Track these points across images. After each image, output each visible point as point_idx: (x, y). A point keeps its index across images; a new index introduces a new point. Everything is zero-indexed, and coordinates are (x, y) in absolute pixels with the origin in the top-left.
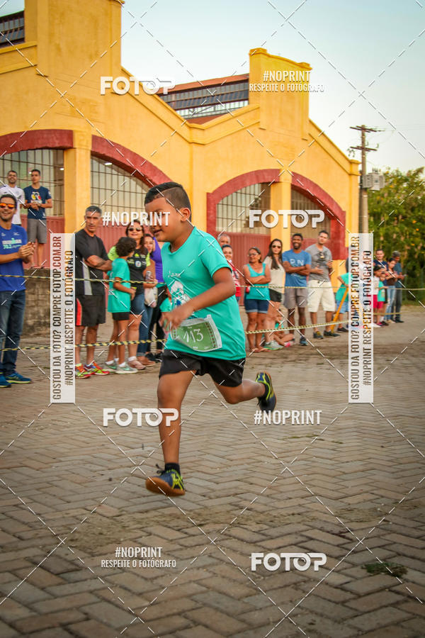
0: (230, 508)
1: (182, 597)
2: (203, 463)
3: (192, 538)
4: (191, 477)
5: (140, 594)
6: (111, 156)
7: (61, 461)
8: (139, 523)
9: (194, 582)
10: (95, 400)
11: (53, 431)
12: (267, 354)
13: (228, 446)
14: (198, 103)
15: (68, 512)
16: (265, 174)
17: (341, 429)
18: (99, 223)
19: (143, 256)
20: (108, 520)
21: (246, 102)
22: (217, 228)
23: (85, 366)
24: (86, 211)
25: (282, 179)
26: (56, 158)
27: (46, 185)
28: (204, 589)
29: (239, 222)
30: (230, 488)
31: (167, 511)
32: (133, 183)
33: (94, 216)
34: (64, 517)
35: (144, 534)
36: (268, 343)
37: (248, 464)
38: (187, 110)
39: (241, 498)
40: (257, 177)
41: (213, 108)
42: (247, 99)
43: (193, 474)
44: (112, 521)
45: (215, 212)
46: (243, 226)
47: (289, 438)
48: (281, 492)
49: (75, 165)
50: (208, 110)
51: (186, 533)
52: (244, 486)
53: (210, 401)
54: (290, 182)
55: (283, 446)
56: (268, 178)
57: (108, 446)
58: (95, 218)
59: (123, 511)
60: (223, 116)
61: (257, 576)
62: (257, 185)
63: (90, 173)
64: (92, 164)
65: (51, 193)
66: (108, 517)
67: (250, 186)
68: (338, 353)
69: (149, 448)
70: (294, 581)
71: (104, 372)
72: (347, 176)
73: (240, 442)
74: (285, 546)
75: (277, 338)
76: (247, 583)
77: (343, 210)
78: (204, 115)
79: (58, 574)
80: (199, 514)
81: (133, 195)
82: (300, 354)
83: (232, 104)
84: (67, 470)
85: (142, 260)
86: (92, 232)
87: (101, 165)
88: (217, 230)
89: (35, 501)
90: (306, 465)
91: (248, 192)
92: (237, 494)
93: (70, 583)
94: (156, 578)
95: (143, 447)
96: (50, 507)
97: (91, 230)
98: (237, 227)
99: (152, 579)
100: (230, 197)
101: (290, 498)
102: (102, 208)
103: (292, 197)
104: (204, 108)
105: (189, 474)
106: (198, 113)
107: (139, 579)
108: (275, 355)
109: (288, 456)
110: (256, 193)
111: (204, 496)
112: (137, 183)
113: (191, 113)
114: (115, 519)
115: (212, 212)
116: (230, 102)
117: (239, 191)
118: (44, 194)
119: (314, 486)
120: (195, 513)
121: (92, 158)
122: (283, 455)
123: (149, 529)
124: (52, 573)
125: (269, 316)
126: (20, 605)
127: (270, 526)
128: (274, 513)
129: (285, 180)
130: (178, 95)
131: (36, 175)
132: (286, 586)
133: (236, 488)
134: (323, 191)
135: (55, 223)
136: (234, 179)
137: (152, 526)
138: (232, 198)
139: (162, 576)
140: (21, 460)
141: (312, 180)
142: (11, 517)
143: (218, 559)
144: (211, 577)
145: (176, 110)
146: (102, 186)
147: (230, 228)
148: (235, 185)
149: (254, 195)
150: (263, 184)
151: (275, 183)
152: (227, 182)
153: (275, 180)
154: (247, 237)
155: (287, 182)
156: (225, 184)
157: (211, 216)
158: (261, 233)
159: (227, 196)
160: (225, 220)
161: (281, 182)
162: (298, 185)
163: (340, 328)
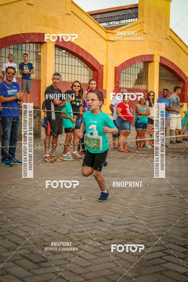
0: (126, 231)
1: (101, 277)
2: (112, 207)
3: (106, 246)
4: (106, 214)
5: (79, 275)
6: (65, 47)
7: (38, 205)
8: (79, 237)
9: (108, 269)
10: (56, 174)
11: (35, 190)
12: (145, 151)
13: (125, 199)
14: (111, 19)
15: (42, 231)
16: (146, 57)
17: (184, 191)
18: (59, 82)
19: (80, 100)
20: (63, 236)
21: (136, 19)
23: (51, 156)
24: (53, 76)
26: (37, 48)
27: (31, 62)
28: (112, 273)
29: (132, 82)
30: (126, 221)
31: (93, 232)
32: (77, 61)
33: (57, 78)
34: (40, 234)
35: (82, 243)
36: (146, 146)
37: (136, 208)
38: (105, 23)
39: (132, 226)
41: (119, 22)
42: (137, 17)
43: (106, 213)
44: (65, 236)
45: (119, 77)
46: (134, 84)
47: (157, 195)
48: (153, 223)
49: (47, 52)
50: (116, 23)
51: (103, 244)
52: (133, 220)
53: (116, 176)
54: (159, 61)
55: (154, 199)
56: (148, 60)
57: (62, 198)
58: (57, 79)
59: (70, 231)
60: (124, 26)
61: (140, 267)
62: (141, 63)
63: (54, 56)
64: (55, 51)
65: (34, 66)
66: (63, 235)
69: (84, 199)
70: (160, 270)
71: (60, 159)
73: (131, 197)
74: (155, 252)
75: (151, 143)
76: (135, 271)
77: (187, 76)
78: (114, 26)
79: (37, 263)
80: (110, 234)
81: (76, 68)
83: (129, 20)
84: (41, 210)
85: (79, 102)
86: (56, 86)
87: (60, 52)
88: (120, 86)
89: (25, 225)
90: (166, 209)
91: (136, 67)
92: (130, 224)
93: (43, 268)
94: (87, 266)
95: (81, 198)
96: (33, 228)
97: (55, 85)
98: (130, 85)
99: (85, 267)
100: (127, 69)
101: (158, 227)
102: (61, 74)
103: (160, 69)
104: (114, 22)
105: (105, 213)
106: (111, 25)
107: (78, 267)
108: (150, 152)
109: (157, 205)
110: (141, 67)
111: (113, 224)
112: (78, 62)
113: (107, 25)
114: (66, 236)
115: (117, 77)
116: (128, 19)
117: (132, 66)
118: (30, 67)
119: (170, 221)
120: (108, 233)
121: (55, 48)
122: (154, 204)
123: (84, 241)
124: (33, 263)
125: (147, 132)
126: (17, 279)
127: (147, 241)
128: (149, 234)
129: (156, 60)
130: (101, 15)
131: (26, 57)
132: (155, 273)
133: (129, 221)
134: (177, 66)
135: (36, 82)
136: (129, 59)
137: (85, 239)
138: (129, 70)
139: (91, 266)
140: (18, 204)
141: (170, 60)
142: (13, 233)
143: (120, 257)
144: (117, 267)
145: (99, 23)
146: (61, 63)
147: (127, 85)
148: (130, 63)
149: (140, 68)
150: (144, 62)
151: (151, 62)
152: (126, 61)
153: (151, 60)
154: (136, 90)
155: (157, 61)
156: (124, 62)
157: (117, 79)
158: (143, 88)
159: (126, 69)
160: (124, 81)
161: (154, 61)
162: (163, 63)
163: (184, 138)
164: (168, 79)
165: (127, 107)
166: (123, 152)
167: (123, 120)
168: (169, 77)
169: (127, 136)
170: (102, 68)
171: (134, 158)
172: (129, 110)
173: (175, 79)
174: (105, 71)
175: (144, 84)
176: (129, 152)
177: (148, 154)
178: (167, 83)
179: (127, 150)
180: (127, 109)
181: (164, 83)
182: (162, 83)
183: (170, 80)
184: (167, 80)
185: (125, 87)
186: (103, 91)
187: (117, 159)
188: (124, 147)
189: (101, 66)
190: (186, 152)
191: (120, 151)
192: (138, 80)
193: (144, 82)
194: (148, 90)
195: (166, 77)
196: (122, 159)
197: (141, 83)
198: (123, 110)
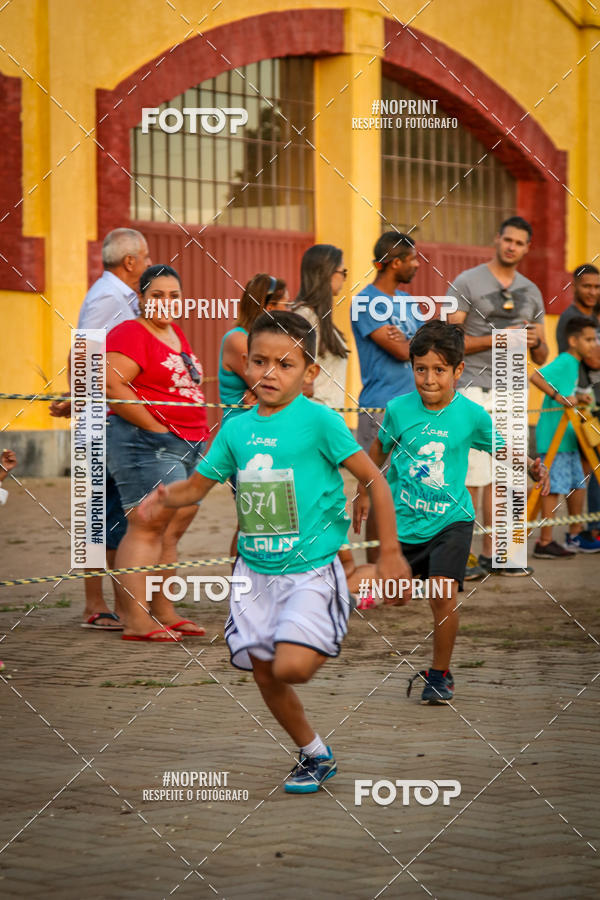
16: (294, 25)
22: (132, 208)
25: (352, 42)
40: (268, 37)
45: (126, 154)
46: (223, 203)
53: (91, 799)
54: (380, 53)
56: (307, 43)
62: (266, 65)
67: (244, 67)
68: (534, 628)
72: (569, 31)
77: (560, 146)
82: (406, 633)
88: (132, 216)
91: (236, 88)
98: (200, 207)
100: (176, 104)
110: (266, 92)
115: (113, 155)
117: (207, 85)
129: (361, 46)
134: (493, 85)
136: (190, 42)
141: (452, 45)
147: (176, 208)
148: (192, 62)
149: (259, 97)
150: (287, 59)
151: (326, 56)
153: (326, 47)
154: (235, 241)
155: (368, 51)
156: (157, 60)
157: (112, 170)
158: (282, 226)
159: (167, 102)
160: (160, 185)
161: (349, 54)
162: (407, 65)
163: (545, 543)
164: (439, 168)
165: (166, 351)
166: (147, 639)
167: (144, 432)
168: (445, 156)
169: (179, 535)
170: (11, 95)
171: (219, 676)
172: (181, 367)
173: (486, 164)
174: (30, 119)
175: (288, 199)
176: (190, 637)
178: (433, 191)
179: (175, 628)
180: (168, 364)
181: (415, 193)
182: (402, 193)
183: (451, 170)
184: (433, 170)
185: (163, 219)
186: (26, 249)
187: (109, 685)
188: (154, 610)
189: (8, 86)
190: (556, 630)
191: (127, 632)
192: (247, 175)
193: (285, 190)
194: (312, 239)
195: (427, 156)
196: (138, 689)
197: (268, 191)
198: (142, 370)
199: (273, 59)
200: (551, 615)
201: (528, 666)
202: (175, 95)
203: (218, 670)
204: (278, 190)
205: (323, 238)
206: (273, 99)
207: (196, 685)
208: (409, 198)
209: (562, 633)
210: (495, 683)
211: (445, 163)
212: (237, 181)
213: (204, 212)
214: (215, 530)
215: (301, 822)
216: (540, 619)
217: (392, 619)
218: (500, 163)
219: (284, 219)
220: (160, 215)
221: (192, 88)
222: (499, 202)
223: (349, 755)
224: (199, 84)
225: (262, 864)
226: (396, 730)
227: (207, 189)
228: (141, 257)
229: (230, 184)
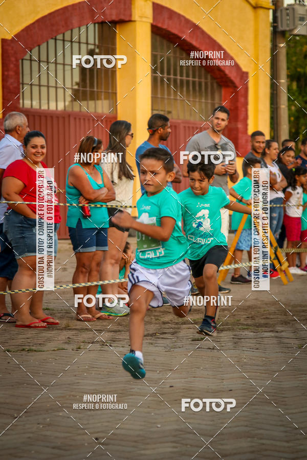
16: (106, 6)
22: (21, 101)
25: (136, 14)
40: (91, 11)
45: (18, 73)
46: (68, 99)
54: (151, 21)
56: (112, 15)
62: (91, 26)
67: (79, 27)
68: (231, 320)
72: (249, 10)
77: (244, 69)
82: (164, 323)
88: (21, 106)
98: (56, 101)
100: (43, 47)
103: (154, 47)
108: (119, 324)
110: (91, 41)
115: (11, 73)
117: (60, 37)
125: (110, 257)
129: (141, 17)
134: (209, 37)
136: (50, 14)
138: (48, 48)
141: (188, 17)
147: (44, 101)
148: (52, 25)
149: (87, 43)
150: (102, 24)
151: (122, 22)
152: (38, 21)
153: (122, 17)
154: (75, 118)
155: (144, 19)
156: (34, 23)
157: (11, 81)
158: (99, 111)
159: (39, 46)
160: (36, 89)
161: (135, 21)
162: (165, 27)
163: (237, 276)
164: (182, 81)
166: (29, 326)
167: (27, 218)
168: (185, 75)
171: (66, 346)
173: (206, 78)
175: (103, 97)
176: (51, 325)
177: (115, 331)
179: (43, 321)
181: (169, 94)
182: (163, 93)
183: (188, 82)
184: (178, 82)
185: (38, 107)
187: (8, 351)
188: (32, 312)
190: (242, 321)
191: (18, 323)
192: (81, 84)
193: (101, 92)
194: (116, 117)
195: (175, 74)
196: (23, 353)
197: (92, 93)
198: (25, 186)
199: (95, 24)
200: (240, 313)
201: (228, 339)
202: (43, 42)
203: (66, 343)
204: (98, 92)
205: (120, 118)
206: (95, 45)
207: (54, 350)
208: (166, 97)
209: (245, 323)
210: (210, 349)
211: (184, 78)
212: (76, 87)
213: (59, 103)
214: (65, 270)
215: (108, 422)
216: (234, 315)
217: (157, 316)
218: (213, 78)
219: (101, 107)
220: (36, 104)
221: (52, 38)
222: (213, 98)
223: (133, 387)
224: (56, 37)
225: (88, 444)
226: (158, 373)
227: (60, 91)
228: (25, 127)
229: (72, 89)
